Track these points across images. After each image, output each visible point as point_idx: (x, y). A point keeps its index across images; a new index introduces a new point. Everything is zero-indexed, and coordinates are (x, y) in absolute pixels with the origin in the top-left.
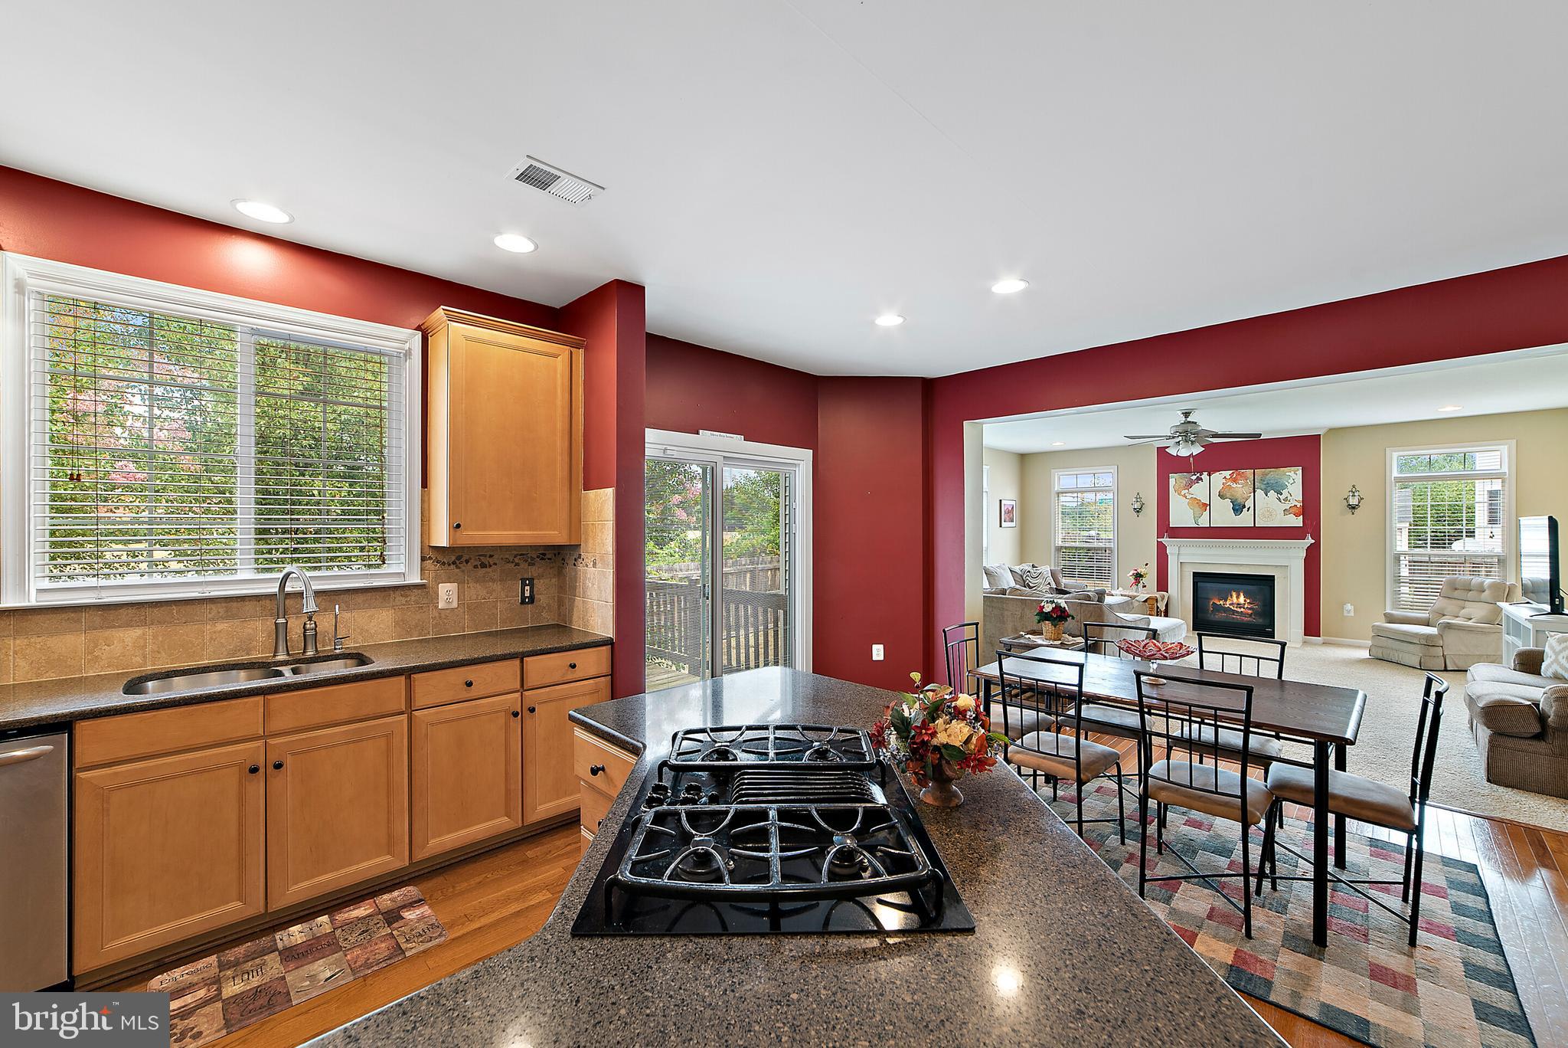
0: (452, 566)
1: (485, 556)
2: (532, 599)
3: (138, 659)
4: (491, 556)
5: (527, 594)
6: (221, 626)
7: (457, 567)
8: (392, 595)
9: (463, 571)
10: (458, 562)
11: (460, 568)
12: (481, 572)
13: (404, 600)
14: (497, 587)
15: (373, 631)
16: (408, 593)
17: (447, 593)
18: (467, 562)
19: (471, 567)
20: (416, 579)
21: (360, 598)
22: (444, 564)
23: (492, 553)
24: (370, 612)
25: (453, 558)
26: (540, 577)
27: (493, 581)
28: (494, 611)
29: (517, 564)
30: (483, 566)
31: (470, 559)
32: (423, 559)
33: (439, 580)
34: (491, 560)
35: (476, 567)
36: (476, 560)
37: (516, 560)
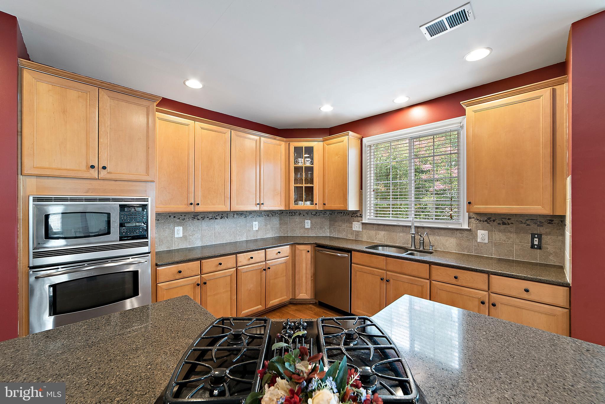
0: (485, 223)
1: (505, 219)
2: (539, 247)
4: (509, 219)
5: (536, 243)
6: (401, 234)
7: (488, 223)
8: (455, 233)
9: (492, 225)
10: (488, 221)
11: (489, 224)
12: (503, 227)
13: (461, 235)
14: (513, 236)
15: (447, 246)
16: (463, 232)
17: (482, 235)
18: (494, 221)
19: (496, 224)
20: (466, 227)
21: (443, 232)
22: (480, 221)
23: (510, 218)
24: (447, 238)
25: (486, 219)
26: (547, 234)
27: (511, 232)
28: (511, 249)
29: (528, 225)
30: (504, 224)
31: (496, 219)
32: (470, 218)
33: (478, 228)
34: (509, 221)
35: (499, 224)
36: (499, 220)
37: (528, 222)
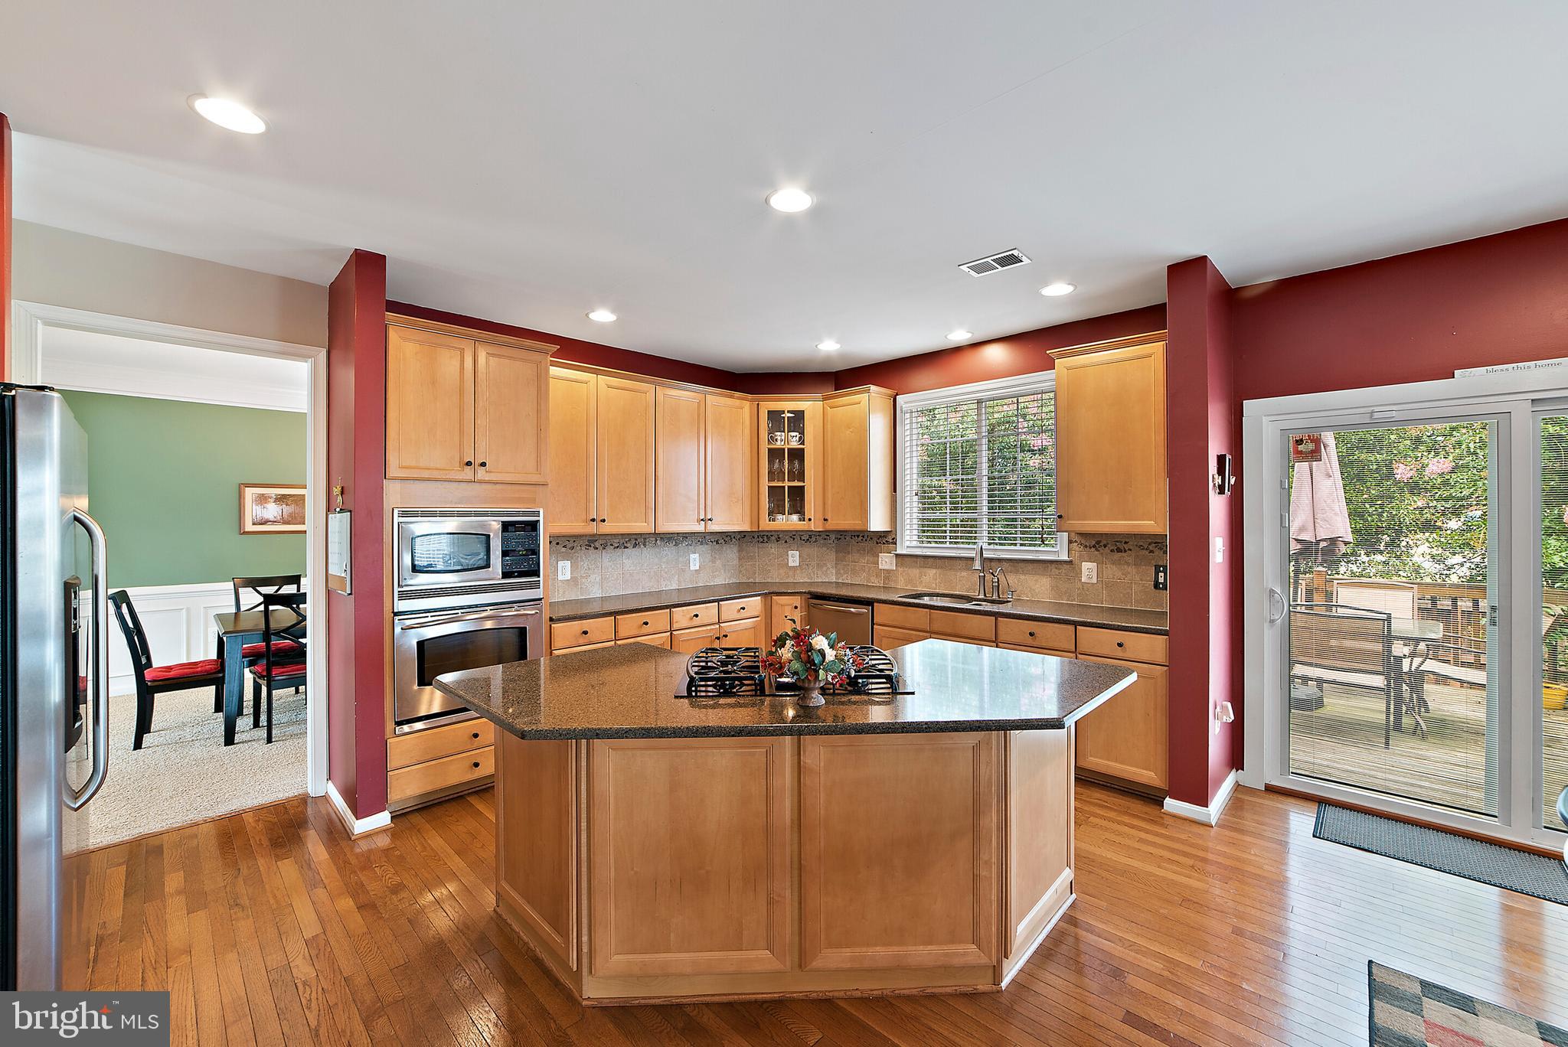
0: (1093, 549)
1: (1121, 542)
2: (1165, 586)
3: (934, 585)
4: (1126, 543)
5: (1160, 579)
7: (1097, 550)
8: (1050, 567)
9: (1102, 554)
10: (1097, 546)
11: (1099, 551)
12: (1117, 555)
13: (1057, 572)
14: (1132, 570)
15: (1037, 591)
16: (1060, 566)
17: (1088, 570)
18: (1105, 546)
19: (1109, 551)
20: (1065, 557)
21: (1030, 566)
22: (1086, 546)
23: (1127, 540)
24: (1037, 577)
25: (1094, 542)
27: (1128, 564)
28: (1129, 591)
29: (1151, 552)
30: (1119, 550)
31: (1108, 544)
32: (1070, 542)
33: (1082, 559)
34: (1125, 546)
35: (1112, 551)
36: (1112, 545)
37: (1151, 548)
